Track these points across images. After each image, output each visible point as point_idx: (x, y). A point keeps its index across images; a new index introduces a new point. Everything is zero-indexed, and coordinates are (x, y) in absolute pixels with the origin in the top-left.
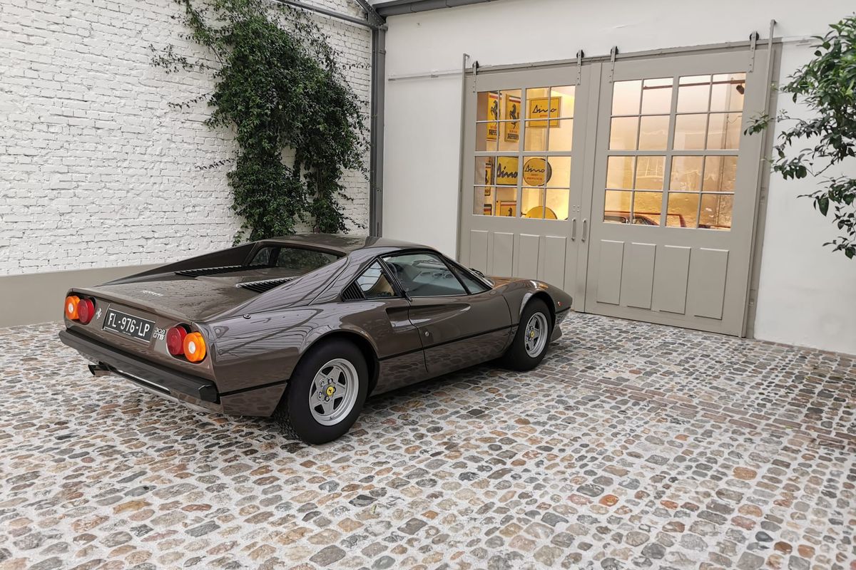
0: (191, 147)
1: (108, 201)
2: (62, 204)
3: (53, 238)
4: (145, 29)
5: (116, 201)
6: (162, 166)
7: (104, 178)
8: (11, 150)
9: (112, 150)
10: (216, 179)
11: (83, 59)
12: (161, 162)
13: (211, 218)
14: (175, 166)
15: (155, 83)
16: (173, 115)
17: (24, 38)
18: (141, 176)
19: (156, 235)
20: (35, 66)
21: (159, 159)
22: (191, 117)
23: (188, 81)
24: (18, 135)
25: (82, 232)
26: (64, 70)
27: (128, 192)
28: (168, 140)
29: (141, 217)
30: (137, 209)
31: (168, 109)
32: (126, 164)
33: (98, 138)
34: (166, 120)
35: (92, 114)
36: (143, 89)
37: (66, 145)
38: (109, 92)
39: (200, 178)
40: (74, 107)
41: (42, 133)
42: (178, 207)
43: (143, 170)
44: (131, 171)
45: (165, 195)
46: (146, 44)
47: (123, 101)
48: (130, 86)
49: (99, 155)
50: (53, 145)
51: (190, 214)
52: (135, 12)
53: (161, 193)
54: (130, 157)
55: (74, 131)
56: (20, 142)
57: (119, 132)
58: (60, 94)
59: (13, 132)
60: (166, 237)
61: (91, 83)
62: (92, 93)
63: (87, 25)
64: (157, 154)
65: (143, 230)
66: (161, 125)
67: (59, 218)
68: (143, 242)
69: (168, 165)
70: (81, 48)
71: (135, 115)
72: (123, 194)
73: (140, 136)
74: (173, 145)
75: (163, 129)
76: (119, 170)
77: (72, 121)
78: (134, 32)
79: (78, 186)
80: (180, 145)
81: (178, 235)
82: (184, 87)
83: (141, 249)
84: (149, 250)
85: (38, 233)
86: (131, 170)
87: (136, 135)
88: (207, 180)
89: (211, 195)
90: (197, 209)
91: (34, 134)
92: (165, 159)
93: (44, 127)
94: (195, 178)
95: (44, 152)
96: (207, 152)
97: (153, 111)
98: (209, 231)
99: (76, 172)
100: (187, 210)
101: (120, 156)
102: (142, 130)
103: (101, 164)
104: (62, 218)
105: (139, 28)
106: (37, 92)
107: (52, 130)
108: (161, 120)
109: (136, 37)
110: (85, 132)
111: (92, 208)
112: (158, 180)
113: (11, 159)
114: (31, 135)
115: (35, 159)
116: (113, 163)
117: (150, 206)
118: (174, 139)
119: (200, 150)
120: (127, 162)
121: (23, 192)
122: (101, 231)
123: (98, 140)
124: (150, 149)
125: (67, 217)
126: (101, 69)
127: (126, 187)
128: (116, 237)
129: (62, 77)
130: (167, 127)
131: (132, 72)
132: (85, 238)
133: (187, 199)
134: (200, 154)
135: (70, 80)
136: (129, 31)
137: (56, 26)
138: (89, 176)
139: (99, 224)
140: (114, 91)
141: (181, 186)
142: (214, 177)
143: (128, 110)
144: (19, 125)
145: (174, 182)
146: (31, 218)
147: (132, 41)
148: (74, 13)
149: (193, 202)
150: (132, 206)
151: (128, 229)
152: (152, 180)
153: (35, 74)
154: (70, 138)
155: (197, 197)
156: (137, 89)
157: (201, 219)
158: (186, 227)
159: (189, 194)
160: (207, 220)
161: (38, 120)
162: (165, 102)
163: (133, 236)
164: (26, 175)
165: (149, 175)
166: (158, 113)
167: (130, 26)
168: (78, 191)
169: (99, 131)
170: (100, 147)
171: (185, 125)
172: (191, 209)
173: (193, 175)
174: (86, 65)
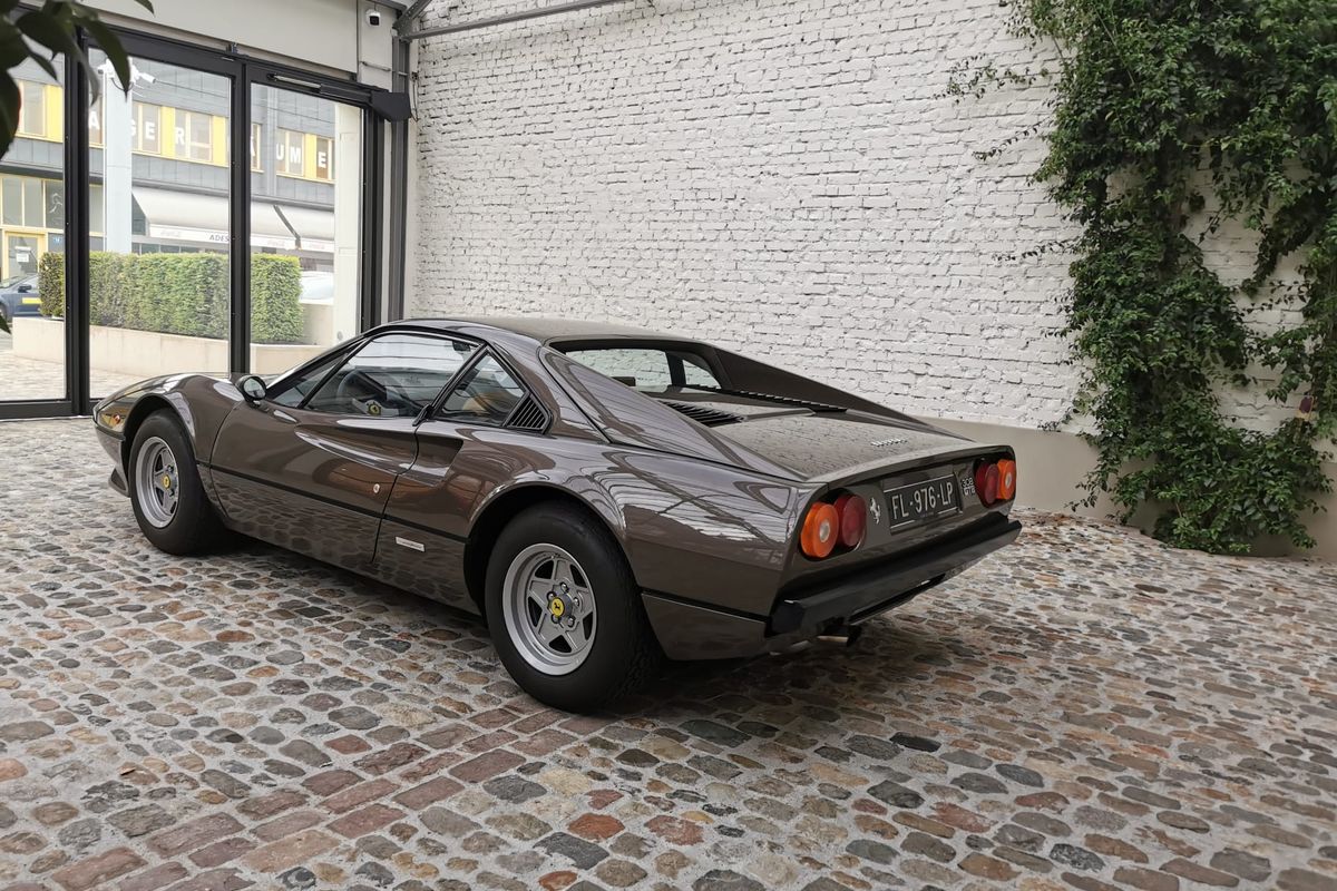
0: (1007, 223)
1: (867, 313)
2: (812, 315)
3: (798, 358)
4: (953, 41)
5: (879, 314)
6: (953, 258)
7: (868, 280)
8: (770, 246)
9: (881, 238)
10: (1052, 279)
11: (859, 113)
12: (952, 252)
13: (1034, 352)
14: (972, 259)
15: (956, 125)
16: (979, 173)
17: (795, 104)
18: (918, 275)
19: (931, 371)
20: (804, 137)
21: (947, 247)
22: (1013, 170)
23: (1017, 107)
24: (778, 226)
25: (831, 354)
26: (836, 134)
27: (896, 300)
28: (967, 214)
29: (911, 342)
30: (906, 326)
31: (973, 162)
32: (898, 258)
33: (866, 222)
34: (971, 182)
35: (861, 189)
36: (936, 138)
37: (826, 235)
38: (887, 154)
39: (1020, 280)
40: (841, 183)
41: (802, 222)
42: (973, 329)
43: (922, 266)
44: (904, 269)
45: (952, 307)
46: (951, 64)
47: (904, 163)
48: (918, 138)
49: (864, 246)
50: (813, 236)
51: (992, 342)
52: (940, 19)
53: (944, 303)
54: (906, 246)
55: (838, 215)
56: (780, 235)
57: (892, 212)
58: (828, 168)
59: (772, 223)
60: (945, 376)
61: (864, 144)
62: (866, 158)
63: (868, 63)
64: (945, 239)
65: (912, 359)
66: (959, 192)
67: (808, 332)
68: (910, 378)
69: (965, 259)
70: (862, 98)
71: (920, 182)
72: (889, 303)
73: (923, 214)
74: (976, 223)
75: (962, 199)
76: (888, 268)
77: (836, 202)
78: (934, 52)
79: (835, 291)
80: (987, 223)
81: (967, 375)
82: (1009, 118)
83: (906, 390)
84: (917, 393)
85: (785, 350)
86: (905, 267)
87: (916, 213)
88: (1031, 282)
89: (1038, 309)
90: (1006, 333)
91: (794, 223)
92: (958, 248)
93: (804, 214)
94: (1008, 277)
95: (801, 245)
96: (1038, 229)
97: (948, 171)
98: (1025, 374)
99: (834, 271)
100: (987, 333)
101: (892, 246)
102: (926, 203)
103: (866, 259)
104: (813, 332)
105: (942, 42)
106: (800, 169)
107: (812, 217)
108: (962, 183)
109: (936, 58)
110: (851, 215)
111: (849, 322)
112: (944, 282)
113: (767, 256)
114: (790, 225)
115: (791, 255)
116: (880, 257)
117: (926, 324)
118: (979, 212)
119: (1026, 227)
120: (900, 255)
121: (774, 298)
122: (854, 354)
123: (865, 225)
124: (934, 233)
125: (817, 331)
126: (880, 122)
127: (895, 293)
128: (873, 367)
129: (830, 145)
130: (968, 194)
131: (923, 115)
132: (835, 363)
133: (989, 313)
134: (1024, 233)
135: (840, 146)
136: (926, 53)
137: (833, 77)
138: (848, 276)
139: (853, 346)
140: (895, 150)
141: (983, 293)
142: (1048, 275)
143: (910, 176)
144: (780, 214)
145: (970, 284)
146: (778, 330)
147: (930, 67)
148: (855, 53)
149: (1001, 319)
150: (900, 321)
151: (891, 357)
152: (935, 282)
153: (801, 147)
154: (831, 226)
155: (1009, 311)
156: (926, 140)
157: (1012, 352)
158: (981, 364)
159: (994, 306)
160: (1025, 355)
161: (798, 206)
162: (970, 151)
163: (897, 367)
164: (780, 276)
165: (930, 274)
166: (956, 173)
167: (928, 44)
168: (835, 297)
169: (868, 212)
170: (866, 234)
171: (1000, 186)
172: (993, 332)
173: (1006, 273)
174: (862, 121)
